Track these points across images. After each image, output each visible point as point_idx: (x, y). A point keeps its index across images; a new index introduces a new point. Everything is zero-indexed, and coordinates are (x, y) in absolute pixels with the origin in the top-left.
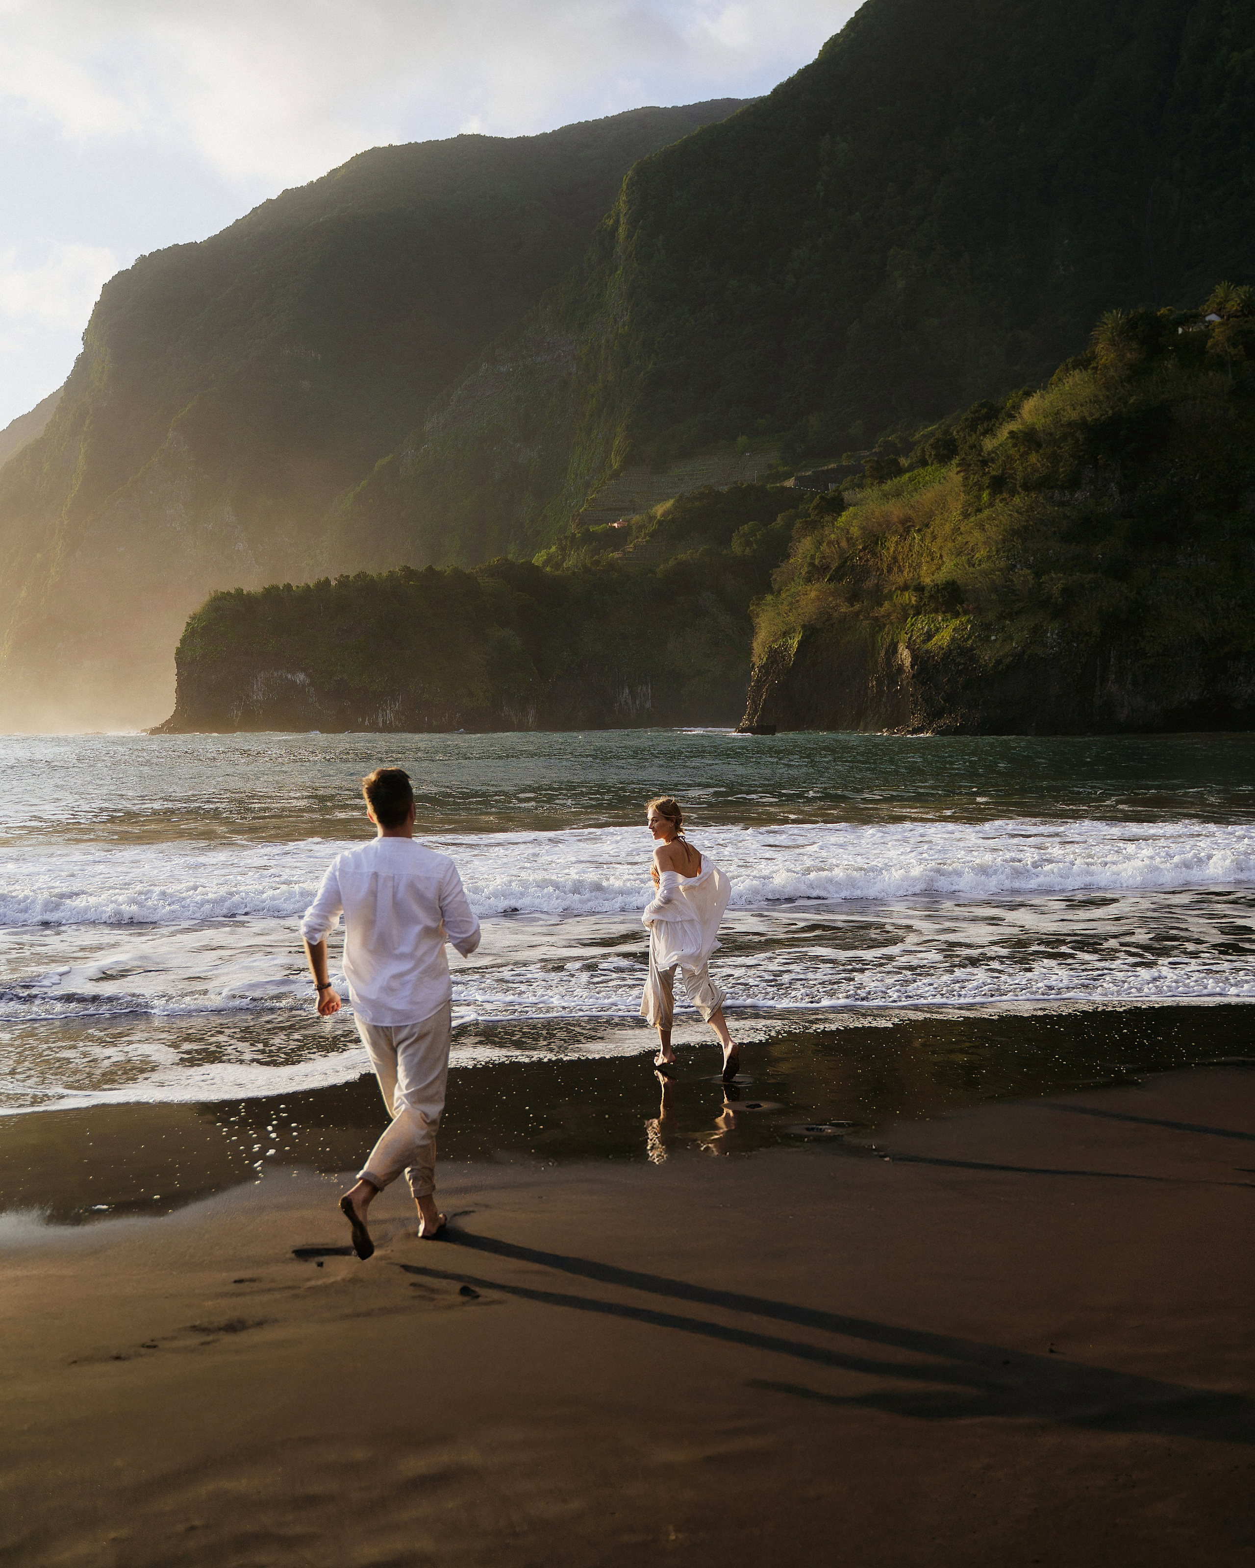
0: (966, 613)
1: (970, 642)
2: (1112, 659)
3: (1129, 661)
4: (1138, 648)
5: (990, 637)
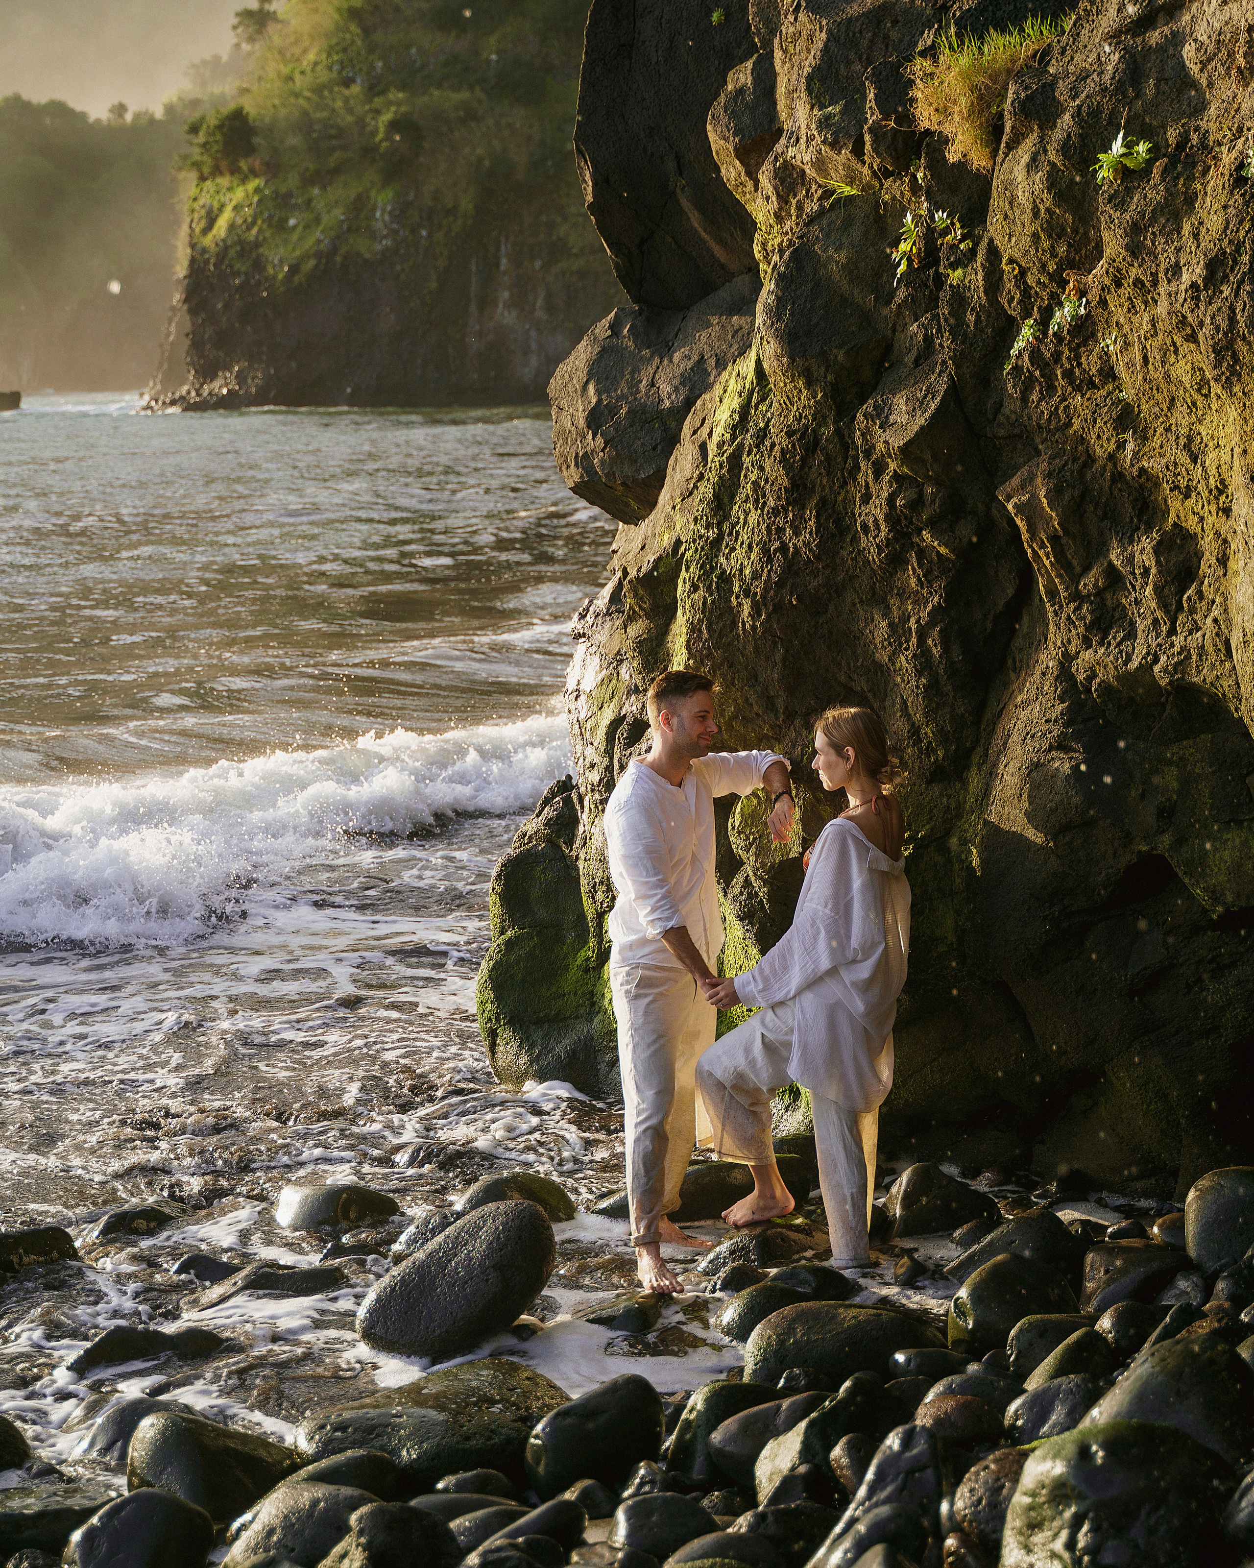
0: (254, 173)
1: (254, 231)
2: (504, 261)
3: (538, 264)
4: (554, 238)
5: (286, 220)
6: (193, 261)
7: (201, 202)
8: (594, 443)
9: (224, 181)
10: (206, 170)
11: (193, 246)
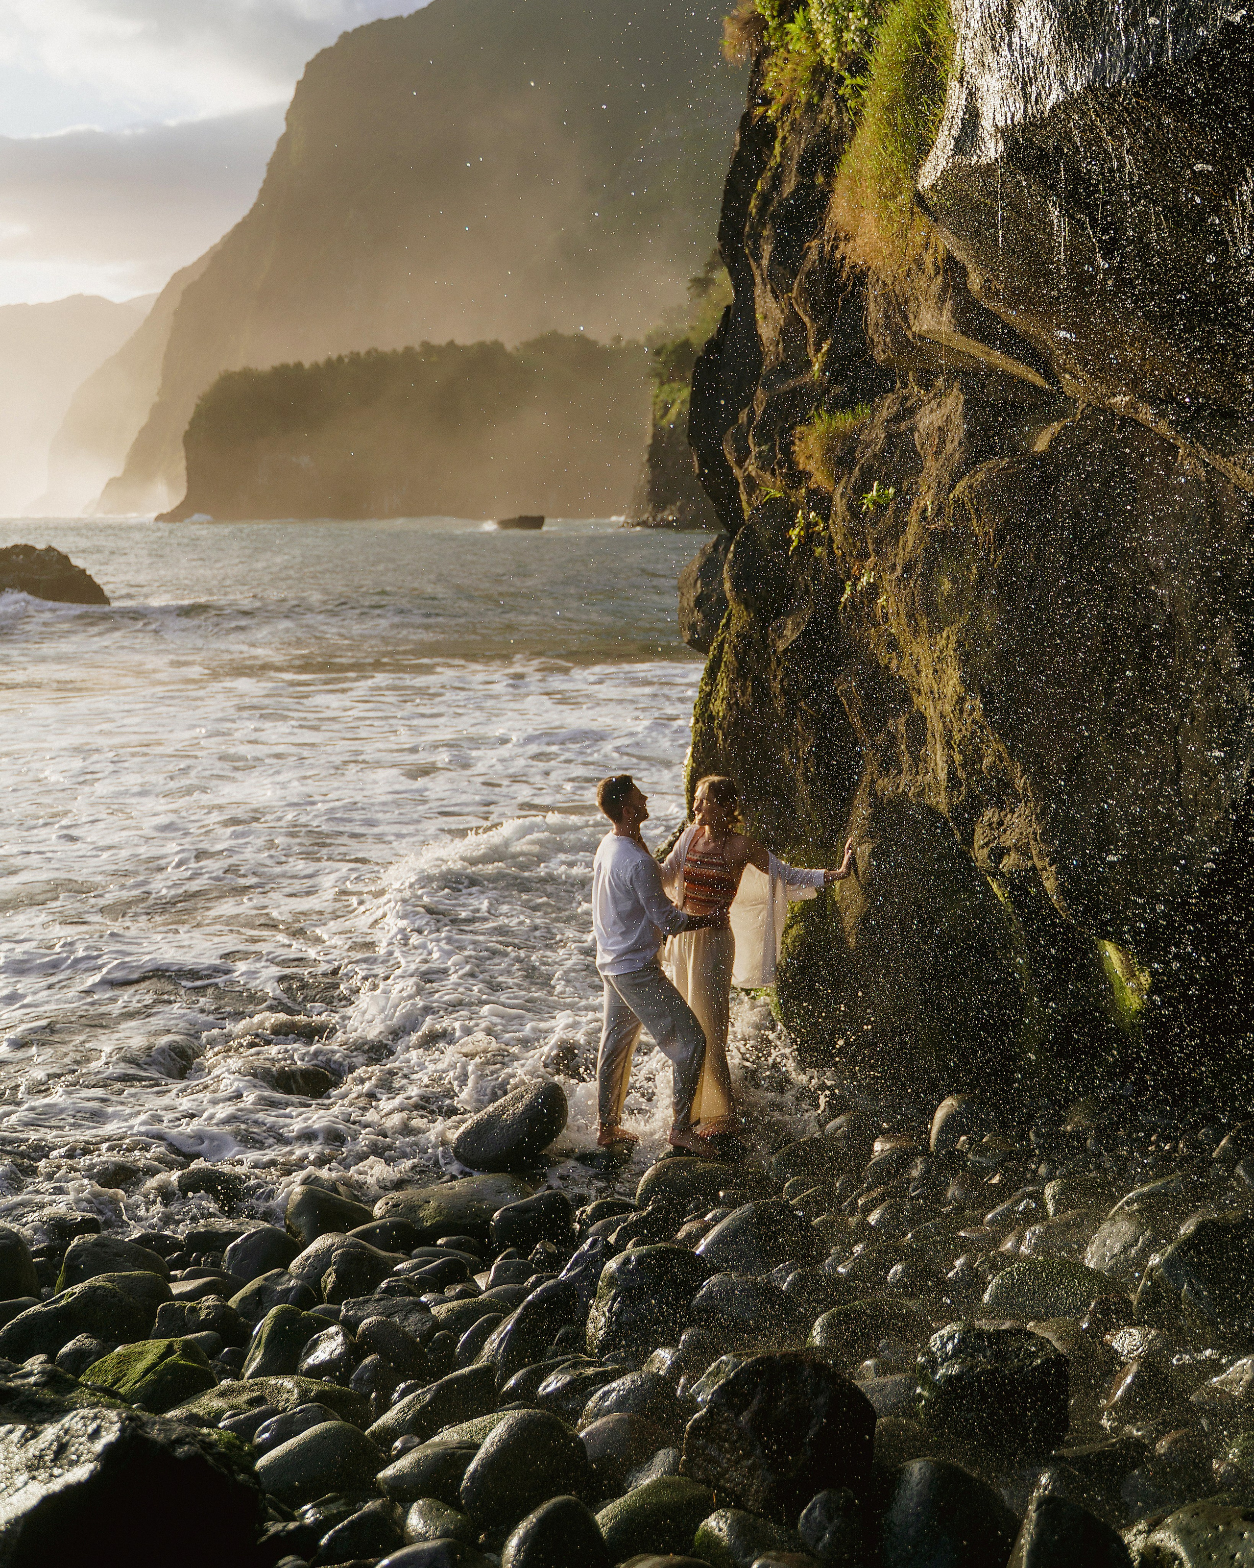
6: (655, 436)
7: (661, 398)
8: (698, 616)
9: (676, 385)
10: (665, 379)
11: (655, 425)
